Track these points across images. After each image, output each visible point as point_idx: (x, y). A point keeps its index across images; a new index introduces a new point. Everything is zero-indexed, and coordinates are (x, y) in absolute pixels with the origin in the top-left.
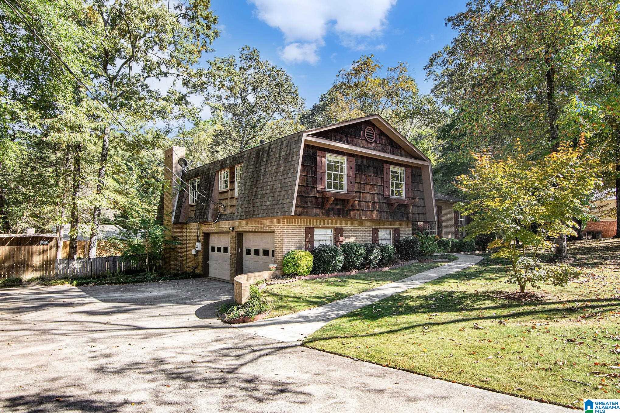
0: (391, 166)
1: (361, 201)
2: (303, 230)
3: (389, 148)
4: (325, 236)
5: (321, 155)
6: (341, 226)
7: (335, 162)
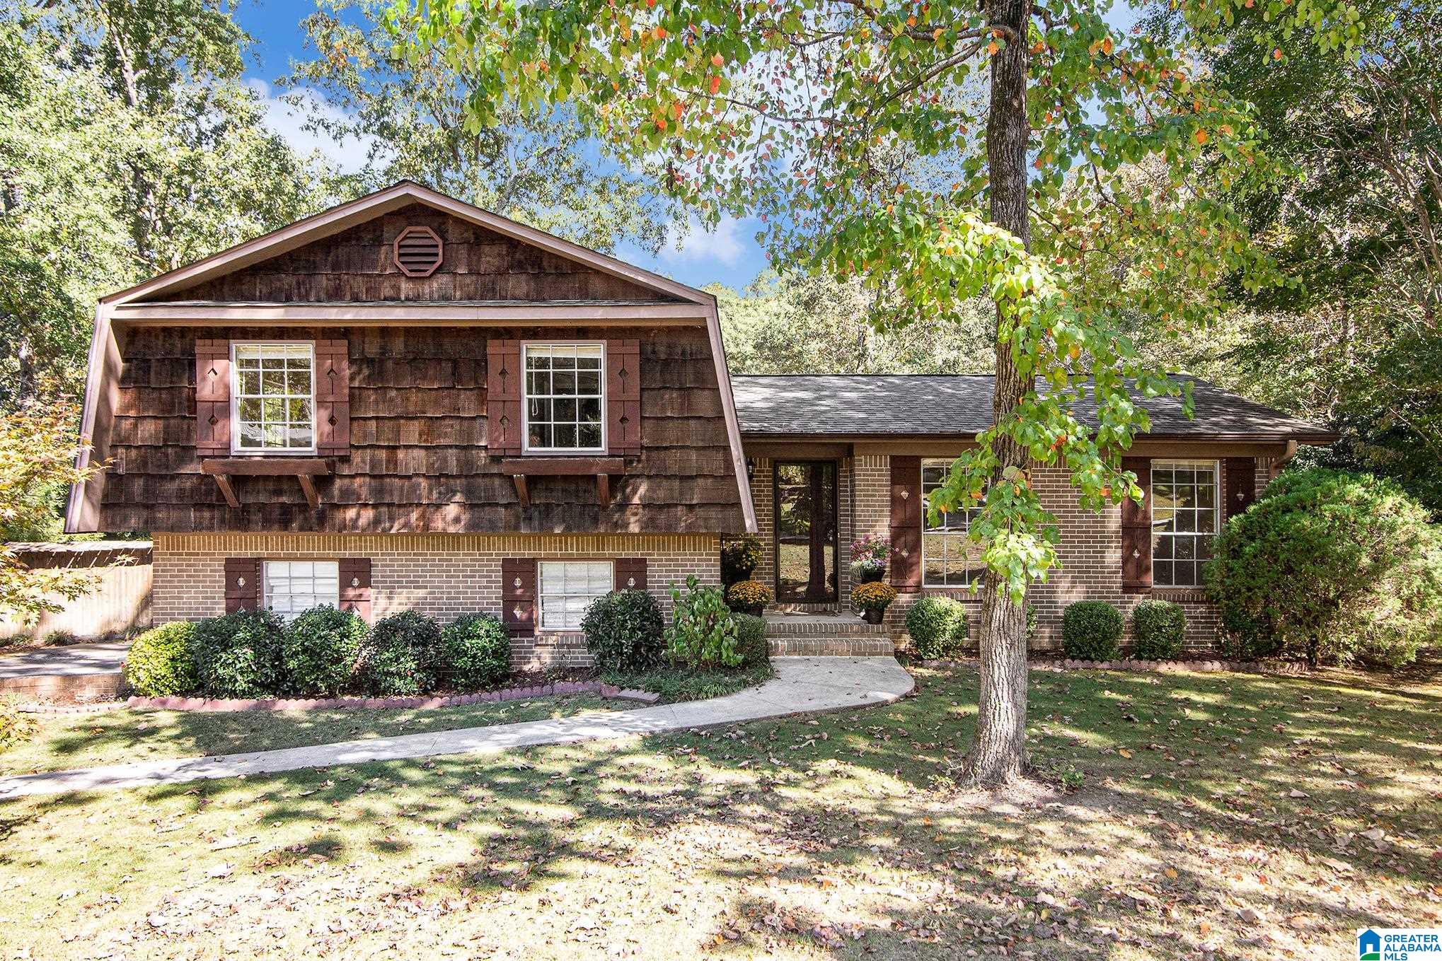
0: (525, 345)
1: (382, 477)
2: (219, 566)
3: (518, 283)
4: (311, 582)
5: (208, 350)
6: (363, 554)
7: (267, 363)
